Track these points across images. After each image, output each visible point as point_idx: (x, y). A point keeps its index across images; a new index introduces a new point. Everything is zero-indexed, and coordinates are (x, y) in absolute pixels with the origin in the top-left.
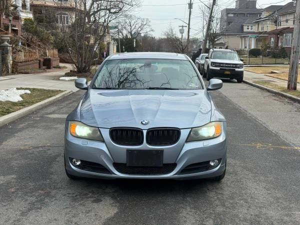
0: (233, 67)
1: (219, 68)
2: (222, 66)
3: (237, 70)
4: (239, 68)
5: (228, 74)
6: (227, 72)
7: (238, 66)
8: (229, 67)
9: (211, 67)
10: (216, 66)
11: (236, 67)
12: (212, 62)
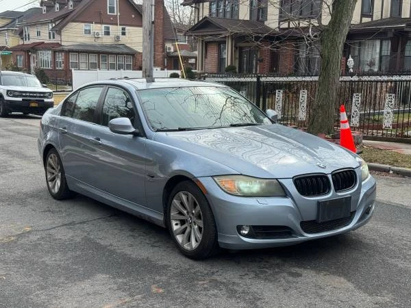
0: (40, 97)
1: (20, 99)
2: (24, 96)
3: (46, 100)
4: (47, 98)
5: (35, 107)
6: (33, 105)
7: (47, 95)
8: (35, 97)
9: (7, 98)
10: (14, 96)
11: (45, 97)
12: (8, 91)
